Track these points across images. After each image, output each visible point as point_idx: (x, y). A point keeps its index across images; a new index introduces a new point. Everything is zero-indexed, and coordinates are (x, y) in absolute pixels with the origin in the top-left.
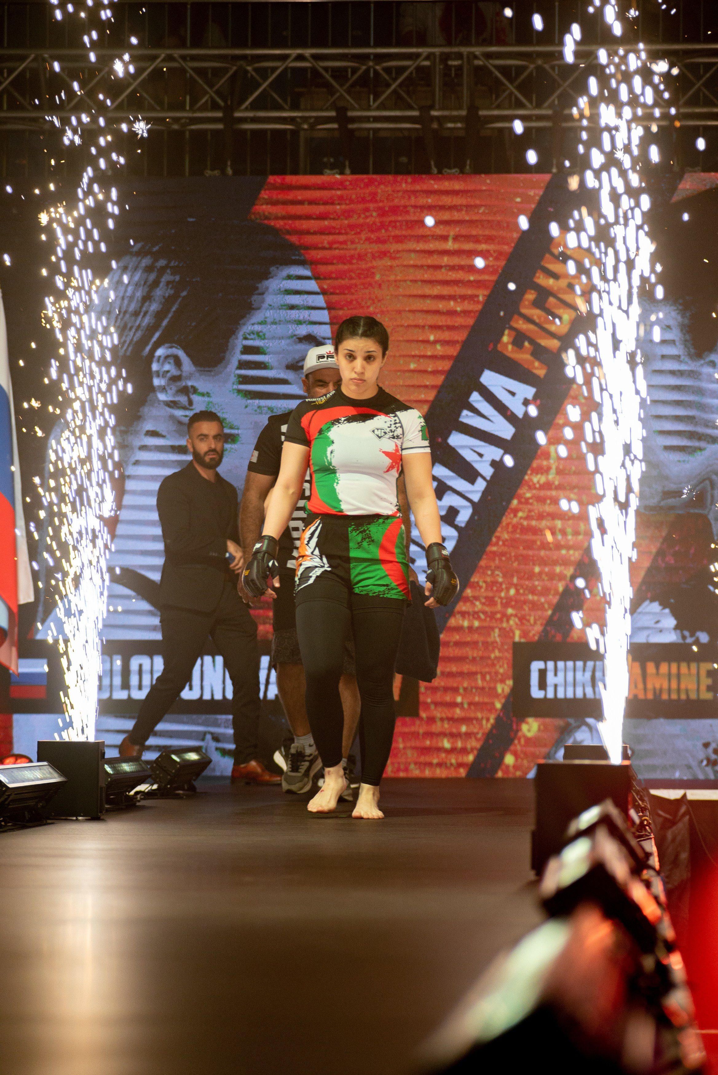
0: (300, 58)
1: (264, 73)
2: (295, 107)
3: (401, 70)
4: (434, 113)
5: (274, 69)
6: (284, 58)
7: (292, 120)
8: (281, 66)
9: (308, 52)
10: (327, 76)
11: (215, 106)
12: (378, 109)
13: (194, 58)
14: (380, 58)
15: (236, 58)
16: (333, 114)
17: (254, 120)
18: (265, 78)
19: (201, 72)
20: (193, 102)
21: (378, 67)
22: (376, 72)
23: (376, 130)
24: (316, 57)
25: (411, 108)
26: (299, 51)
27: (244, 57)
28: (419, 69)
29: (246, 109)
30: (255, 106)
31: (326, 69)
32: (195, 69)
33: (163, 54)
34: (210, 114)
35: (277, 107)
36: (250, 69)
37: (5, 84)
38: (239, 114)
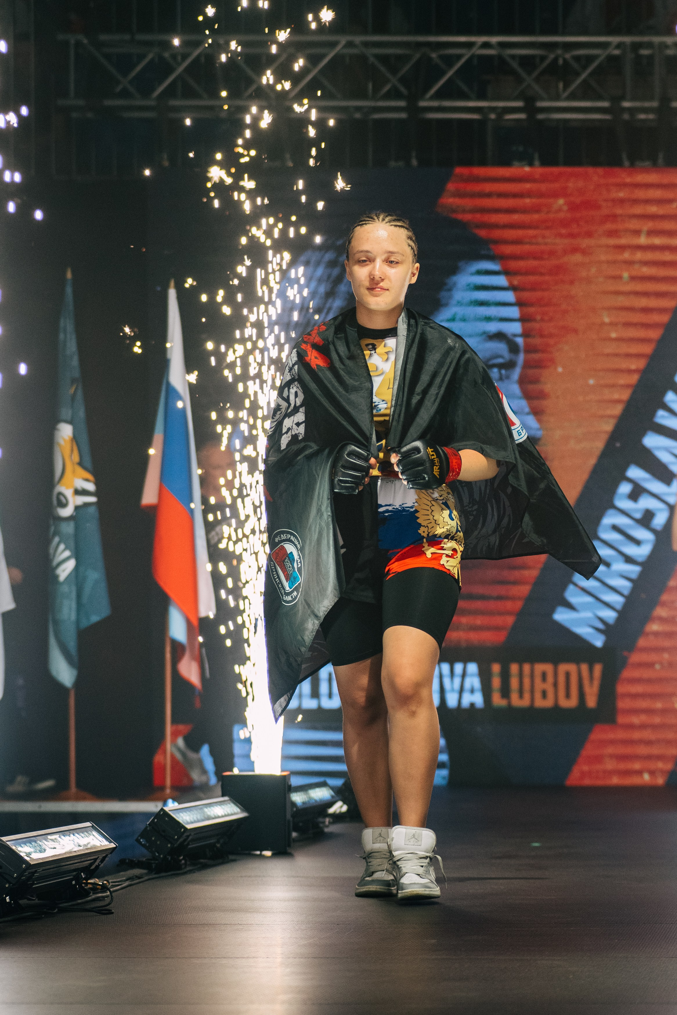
0: (486, 45)
1: (449, 61)
2: (482, 96)
3: (591, 59)
4: (626, 104)
5: (459, 57)
6: (469, 45)
7: (479, 110)
8: (467, 54)
9: (494, 40)
10: (515, 65)
11: (398, 95)
12: (568, 99)
13: (376, 45)
14: (569, 46)
15: (419, 45)
16: (520, 104)
17: (440, 109)
18: (450, 65)
19: (384, 59)
20: (376, 89)
21: (567, 56)
22: (565, 60)
23: (566, 121)
24: (503, 45)
25: (602, 98)
26: (486, 39)
27: (427, 44)
28: (610, 58)
29: (432, 98)
30: (439, 95)
31: (513, 57)
32: (377, 56)
33: (343, 40)
34: (393, 103)
35: (463, 96)
36: (434, 56)
37: (179, 70)
38: (424, 103)
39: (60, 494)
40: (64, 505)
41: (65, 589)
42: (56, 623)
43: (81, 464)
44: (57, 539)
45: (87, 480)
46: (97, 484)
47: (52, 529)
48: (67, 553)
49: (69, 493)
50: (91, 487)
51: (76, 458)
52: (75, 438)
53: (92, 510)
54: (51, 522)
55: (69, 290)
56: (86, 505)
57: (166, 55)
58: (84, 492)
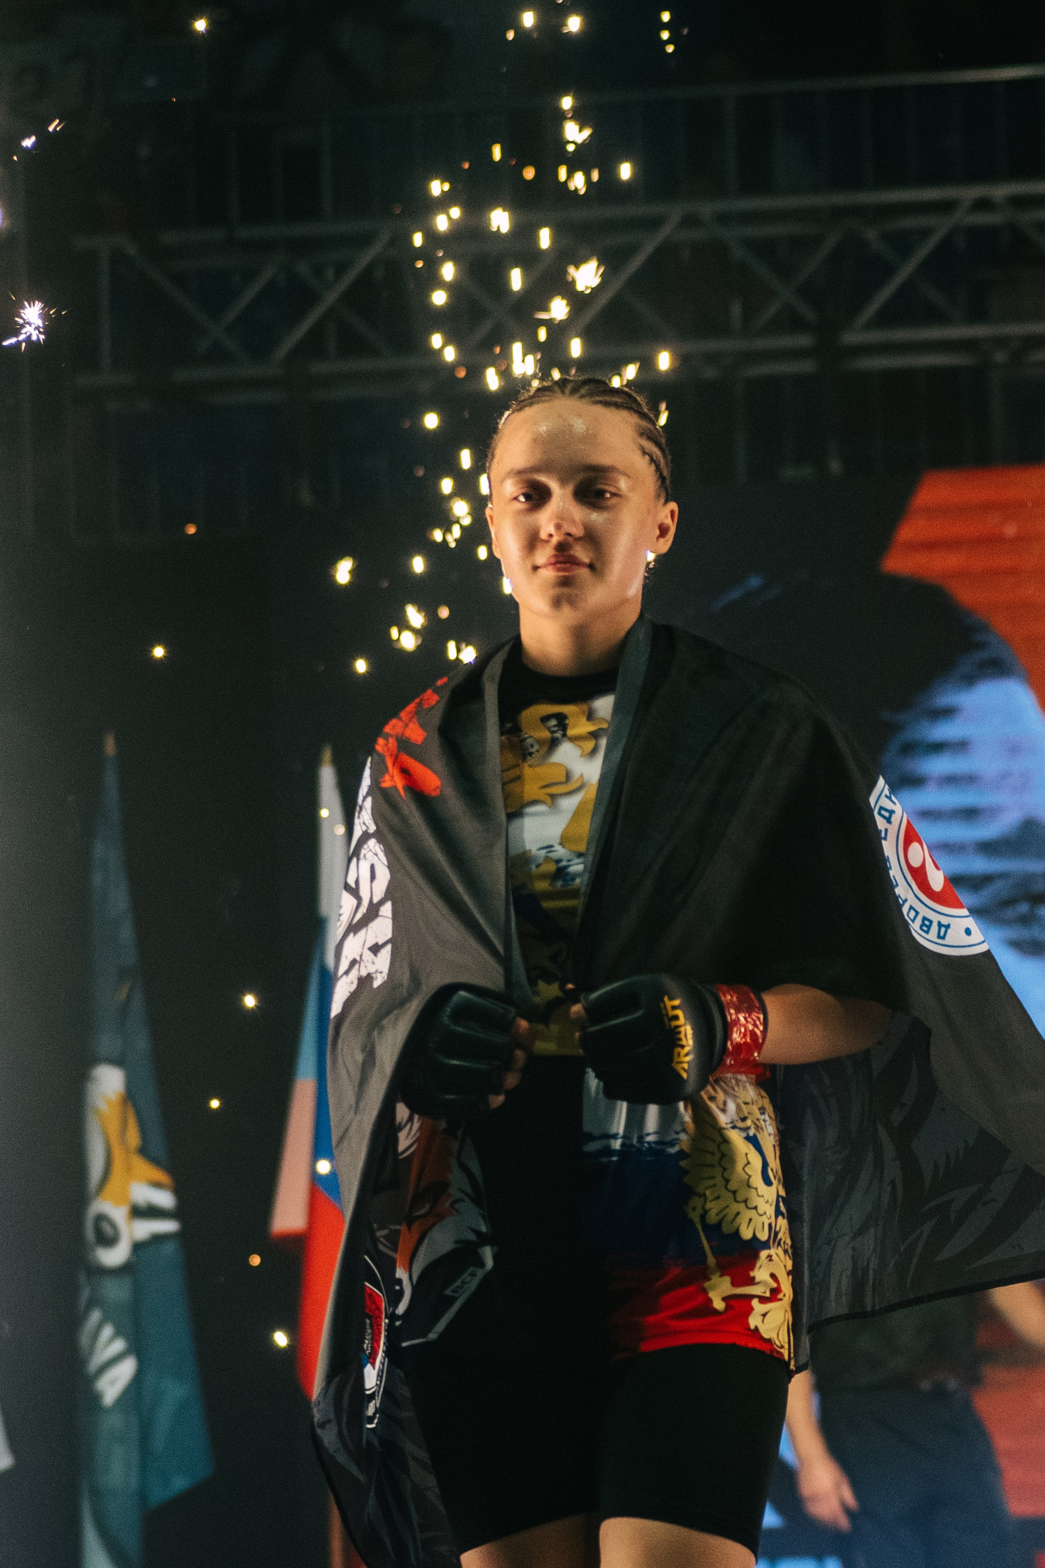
0: (983, 205)
1: (903, 244)
2: (977, 315)
5: (925, 233)
6: (947, 207)
7: (972, 345)
8: (941, 226)
9: (1000, 192)
11: (797, 324)
13: (747, 218)
15: (838, 213)
17: (886, 348)
19: (764, 248)
20: (749, 314)
24: (1018, 202)
26: (979, 191)
27: (857, 211)
29: (868, 326)
30: (885, 319)
32: (748, 243)
33: (675, 212)
34: (787, 341)
35: (935, 317)
36: (871, 235)
37: (331, 298)
38: (851, 338)
39: (101, 1218)
40: (108, 1240)
41: (113, 1423)
42: (96, 1493)
43: (144, 1151)
44: (95, 1316)
45: (157, 1185)
46: (178, 1191)
47: (85, 1294)
48: (119, 1345)
49: (118, 1214)
50: (165, 1199)
51: (133, 1137)
52: (130, 1096)
53: (169, 1249)
54: (82, 1278)
55: (111, 779)
56: (157, 1239)
57: (302, 268)
58: (151, 1212)
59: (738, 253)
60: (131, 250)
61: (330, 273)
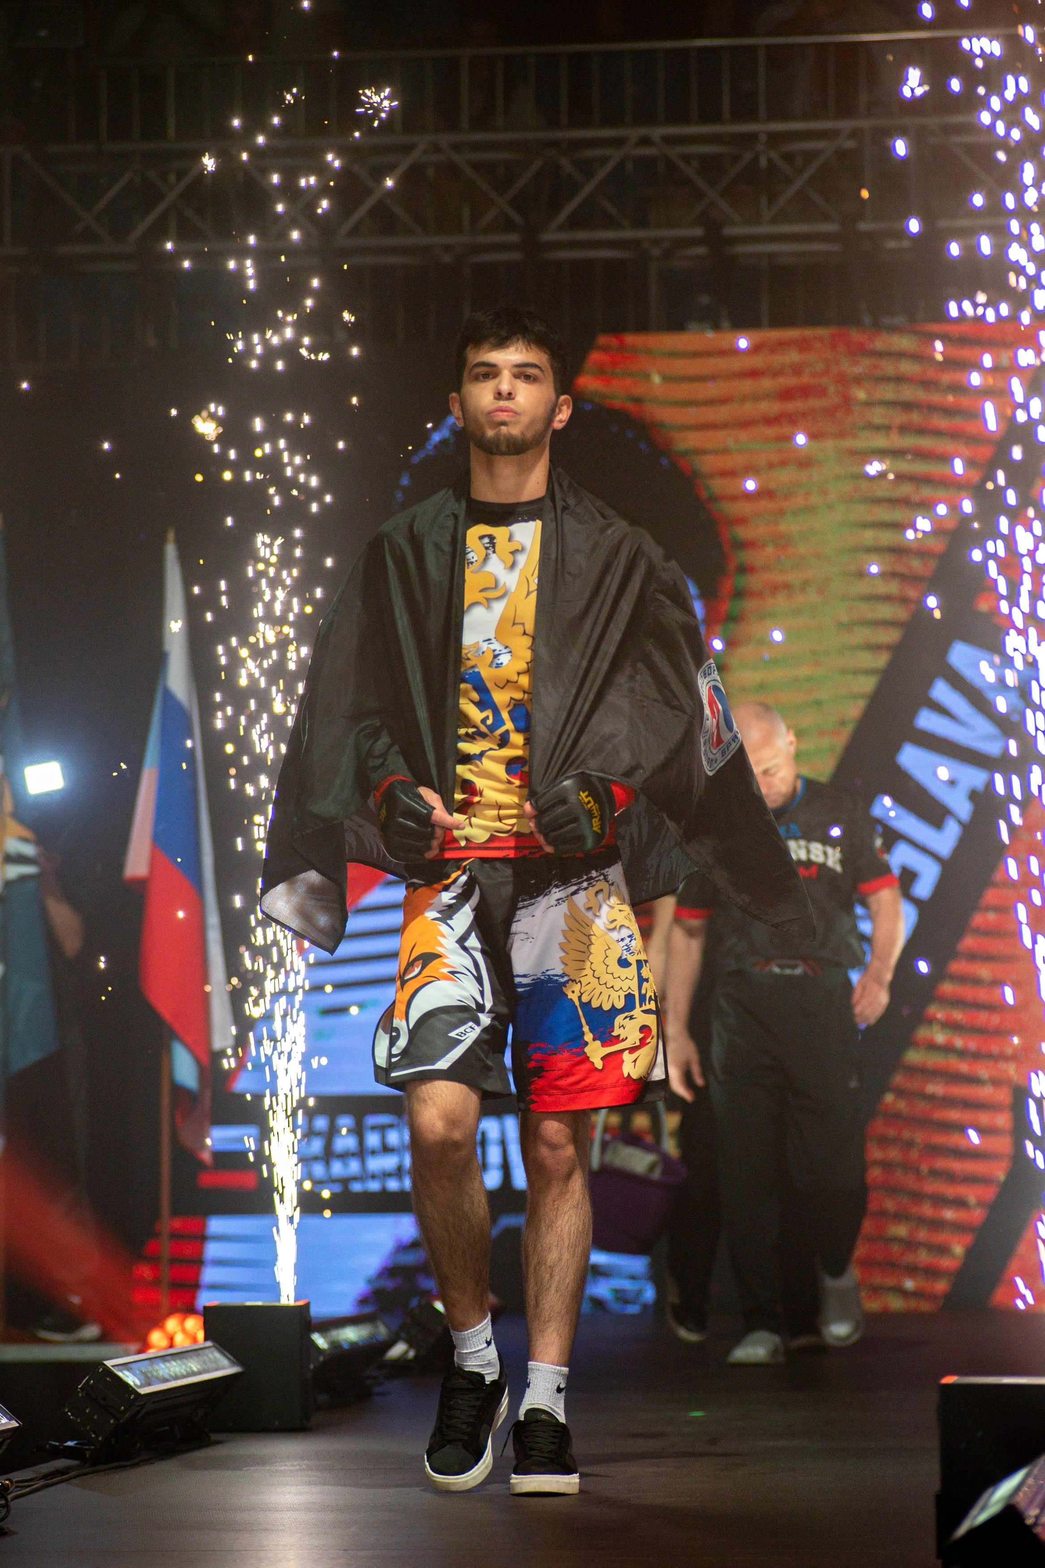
0: (645, 141)
1: (587, 168)
2: (641, 222)
3: (810, 155)
4: (863, 226)
5: (604, 160)
6: (619, 142)
7: (635, 244)
8: (616, 155)
9: (658, 132)
10: (690, 171)
11: (509, 225)
12: (774, 220)
13: (476, 147)
14: (775, 138)
16: (698, 232)
17: (573, 245)
18: (589, 174)
19: (484, 168)
20: (475, 218)
21: (773, 154)
22: (770, 160)
23: (771, 256)
25: (826, 218)
26: (643, 131)
28: (842, 154)
29: (560, 228)
31: (687, 158)
32: (475, 165)
33: (423, 142)
34: (502, 238)
35: (610, 222)
36: (565, 162)
37: (171, 197)
38: (548, 236)
43: (15, 815)
45: (25, 840)
50: (29, 850)
51: (7, 804)
52: (7, 776)
53: (30, 886)
56: (23, 879)
57: (152, 174)
58: (20, 859)
59: (469, 171)
60: (27, 157)
61: (172, 178)
